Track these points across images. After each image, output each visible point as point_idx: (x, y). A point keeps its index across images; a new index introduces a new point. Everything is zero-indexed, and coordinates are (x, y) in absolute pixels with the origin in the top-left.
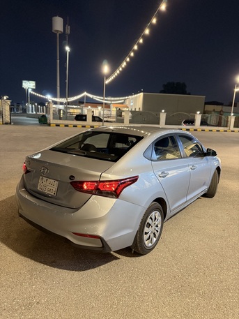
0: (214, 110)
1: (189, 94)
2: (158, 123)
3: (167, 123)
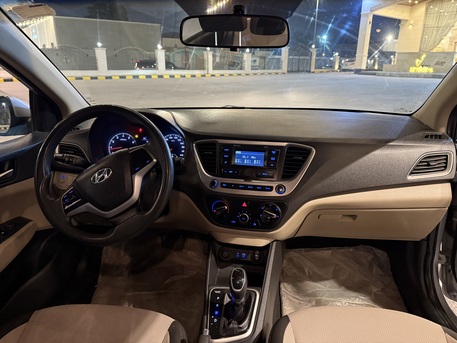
2: (96, 68)
3: (110, 67)
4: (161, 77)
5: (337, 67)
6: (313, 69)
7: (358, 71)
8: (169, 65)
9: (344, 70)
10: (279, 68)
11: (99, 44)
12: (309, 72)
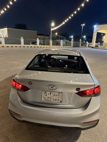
0: (41, 38)
1: (28, 30)
2: (20, 44)
3: (25, 44)
4: (38, 47)
5: (87, 46)
6: (80, 46)
7: (92, 47)
8: (40, 44)
9: (89, 47)
10: (71, 45)
11: (22, 38)
12: (79, 47)
